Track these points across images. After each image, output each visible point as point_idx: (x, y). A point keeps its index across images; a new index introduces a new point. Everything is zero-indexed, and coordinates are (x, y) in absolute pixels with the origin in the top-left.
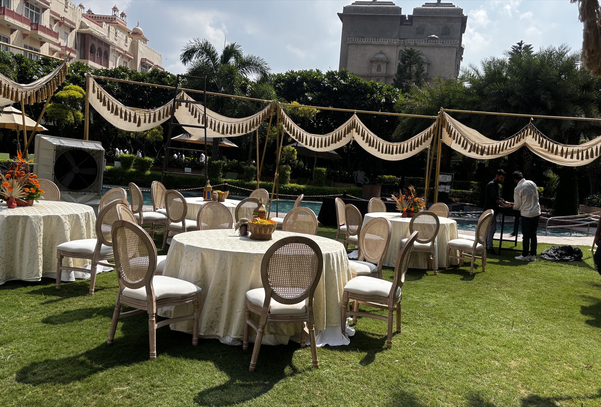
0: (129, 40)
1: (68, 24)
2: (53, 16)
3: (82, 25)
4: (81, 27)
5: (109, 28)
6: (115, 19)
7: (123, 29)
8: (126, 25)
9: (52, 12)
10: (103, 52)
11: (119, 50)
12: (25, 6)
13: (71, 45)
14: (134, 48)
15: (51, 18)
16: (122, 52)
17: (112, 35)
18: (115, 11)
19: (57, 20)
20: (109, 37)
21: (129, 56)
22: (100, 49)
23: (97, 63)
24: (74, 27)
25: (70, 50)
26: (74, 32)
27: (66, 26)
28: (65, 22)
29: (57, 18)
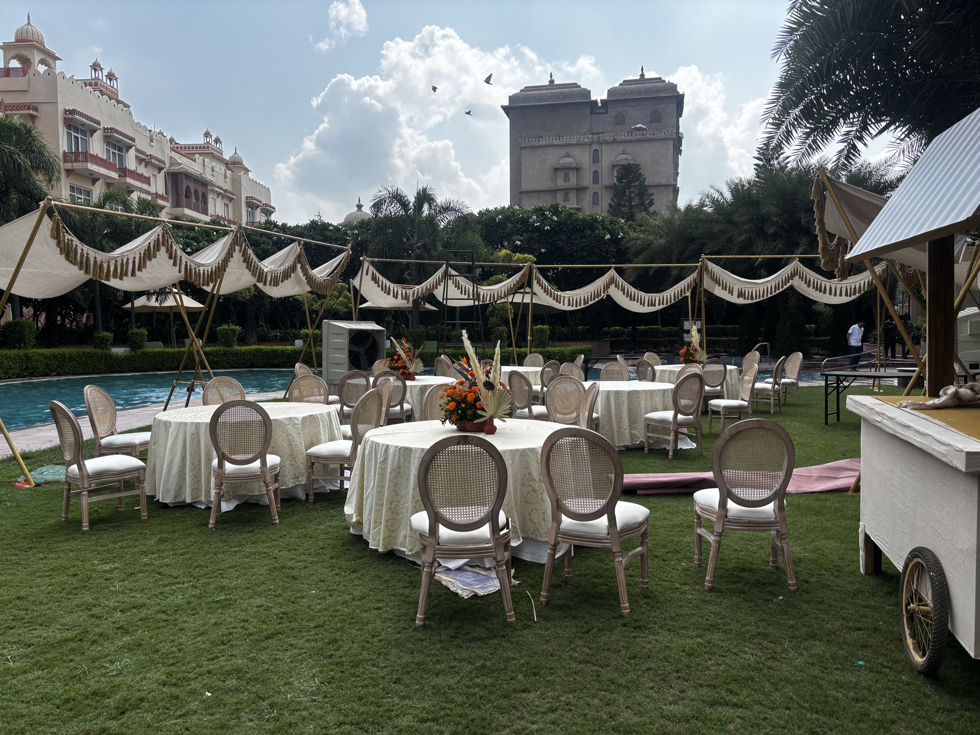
0: (229, 172)
1: (157, 163)
2: (138, 155)
3: (173, 162)
4: (171, 164)
5: (204, 161)
6: (208, 147)
7: (220, 160)
8: (222, 154)
9: (137, 150)
10: (200, 195)
11: (218, 190)
12: (105, 147)
13: (161, 190)
14: (236, 182)
15: (136, 157)
16: (222, 192)
17: (208, 170)
18: (207, 137)
19: (144, 160)
20: (204, 173)
21: (230, 195)
22: (196, 191)
23: (194, 210)
24: (163, 166)
25: (161, 197)
26: (163, 172)
27: (154, 166)
28: (153, 161)
29: (143, 156)
